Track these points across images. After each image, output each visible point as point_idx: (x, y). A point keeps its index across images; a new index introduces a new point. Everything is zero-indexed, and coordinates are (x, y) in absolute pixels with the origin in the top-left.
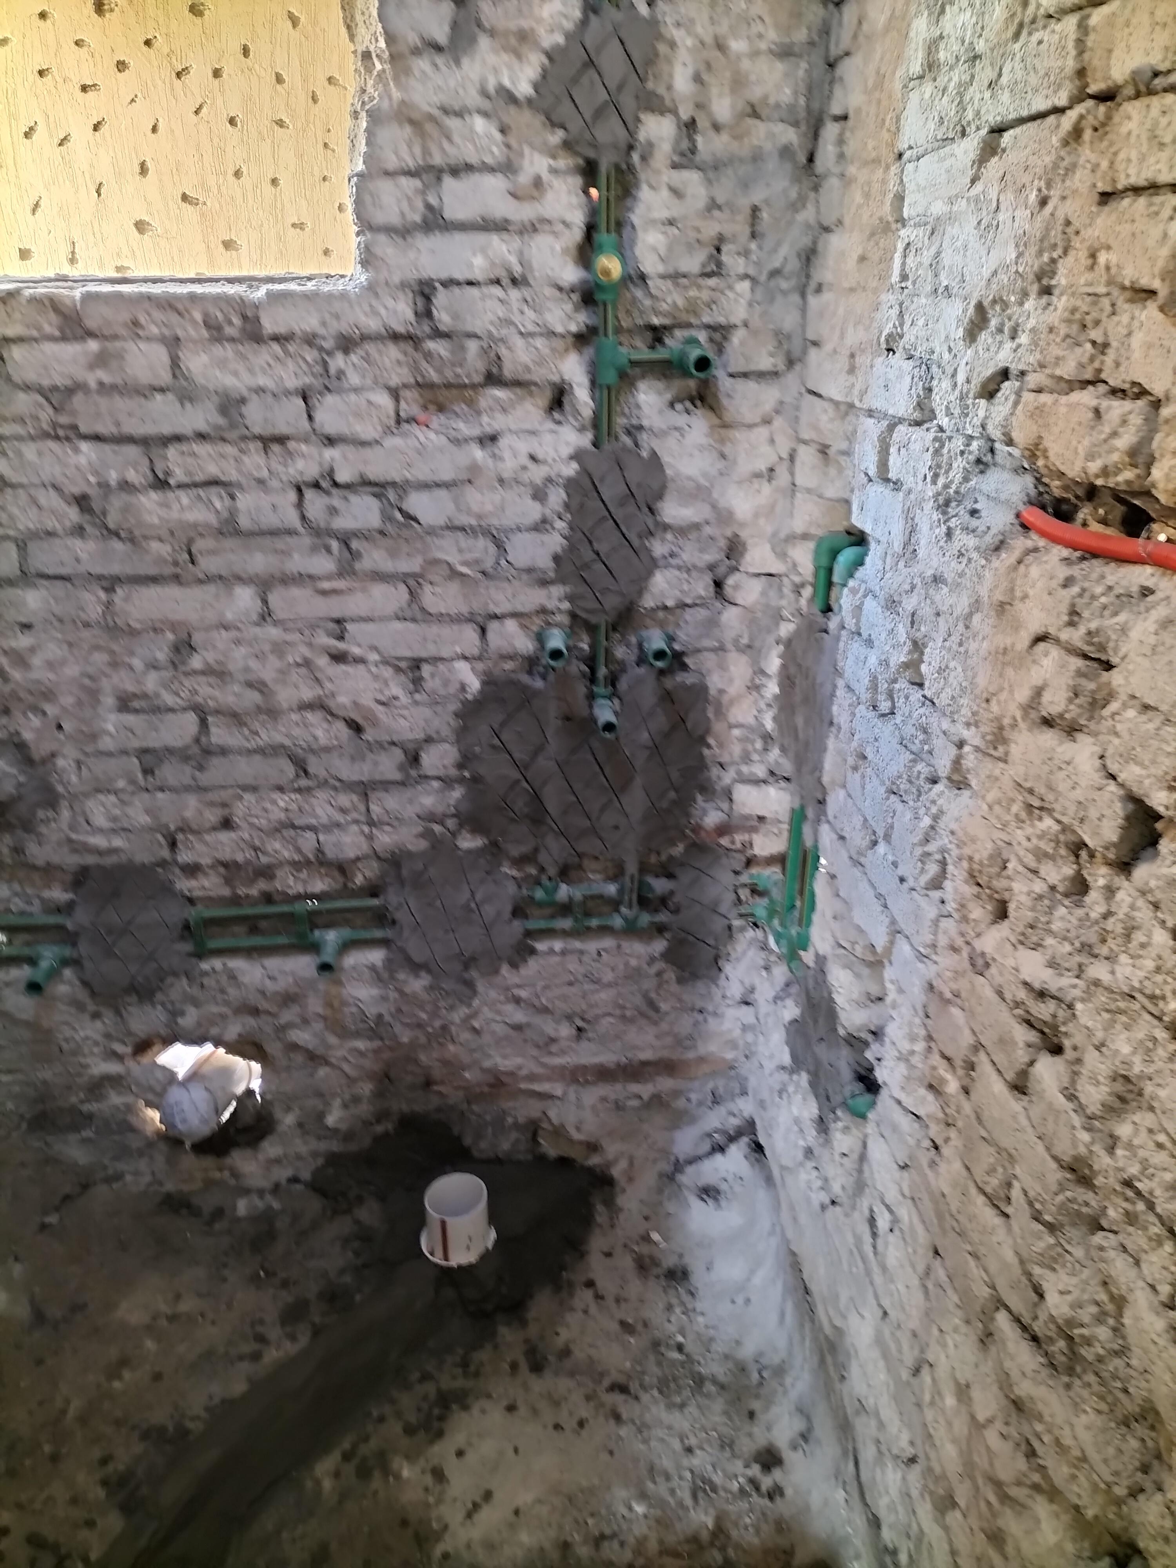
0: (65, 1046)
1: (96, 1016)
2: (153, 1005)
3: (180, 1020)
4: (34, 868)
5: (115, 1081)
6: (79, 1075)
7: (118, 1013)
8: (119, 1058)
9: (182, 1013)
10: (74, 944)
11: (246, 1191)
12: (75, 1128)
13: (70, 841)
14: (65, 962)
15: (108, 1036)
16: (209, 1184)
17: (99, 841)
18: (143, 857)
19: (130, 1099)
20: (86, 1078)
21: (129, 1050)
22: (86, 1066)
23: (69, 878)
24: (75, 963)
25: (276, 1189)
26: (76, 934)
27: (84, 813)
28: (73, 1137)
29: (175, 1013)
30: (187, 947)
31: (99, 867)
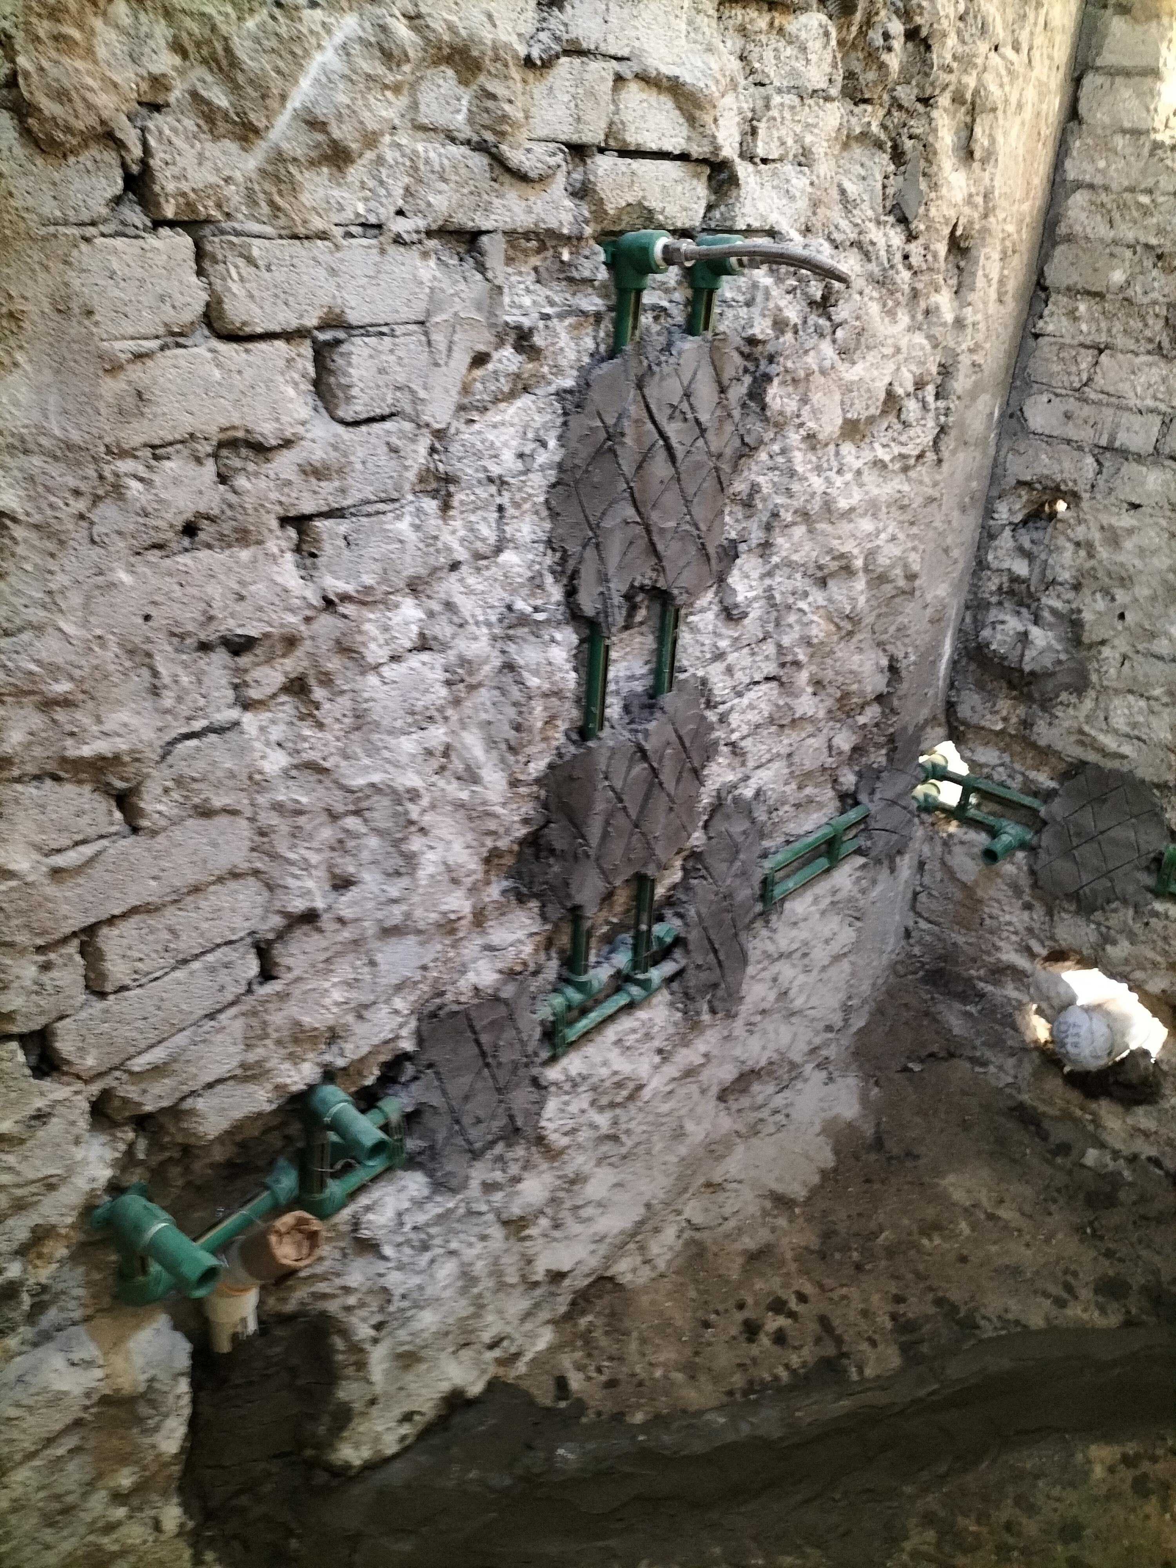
0: (988, 921)
1: (1028, 907)
2: (1089, 921)
3: (1109, 948)
4: (1034, 746)
5: (1019, 975)
6: (989, 953)
7: (1050, 913)
8: (1032, 955)
9: (1114, 943)
10: (1038, 832)
11: (1102, 1145)
12: (963, 998)
13: (1081, 732)
14: (1023, 845)
15: (1030, 930)
16: (1066, 1116)
17: (1109, 742)
18: (1146, 773)
19: (1025, 999)
20: (992, 960)
21: (1044, 952)
22: (998, 949)
23: (1062, 767)
24: (1031, 849)
25: (1133, 1159)
26: (1045, 823)
27: (1106, 710)
28: (958, 1006)
29: (1107, 939)
30: (1149, 880)
31: (1097, 767)
